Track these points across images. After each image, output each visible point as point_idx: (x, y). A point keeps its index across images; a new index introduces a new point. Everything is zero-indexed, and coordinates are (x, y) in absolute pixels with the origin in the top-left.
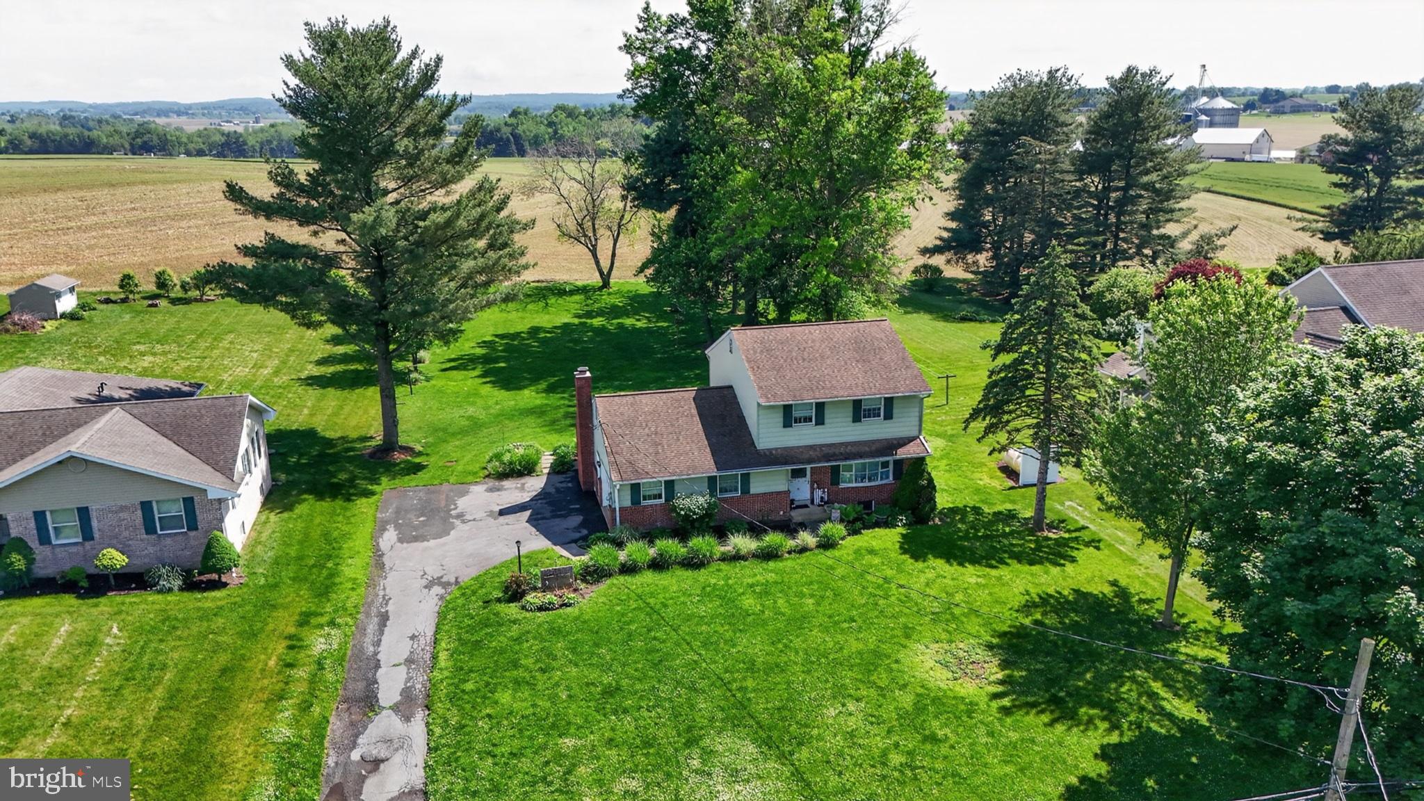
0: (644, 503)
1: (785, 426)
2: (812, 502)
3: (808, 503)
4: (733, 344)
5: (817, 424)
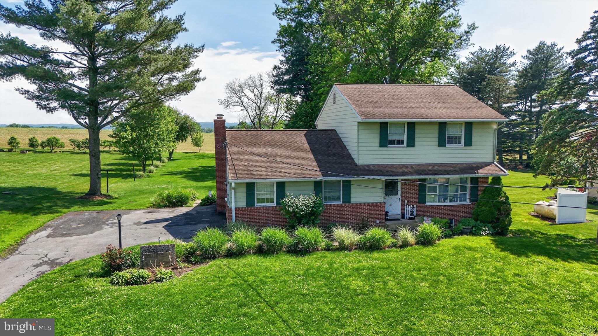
0: (257, 205)
1: (381, 146)
2: (403, 216)
3: (399, 217)
4: (337, 96)
5: (408, 146)
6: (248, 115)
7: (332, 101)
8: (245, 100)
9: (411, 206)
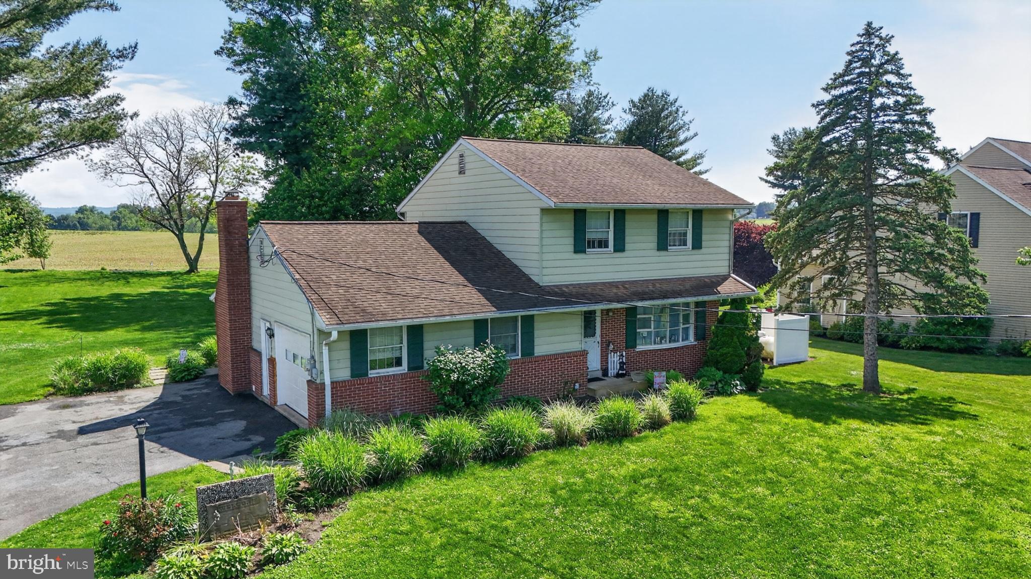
0: (373, 373)
1: (576, 251)
2: (605, 372)
3: (599, 374)
4: (467, 160)
5: (616, 251)
6: (155, 192)
7: (457, 167)
8: (148, 164)
9: (618, 353)
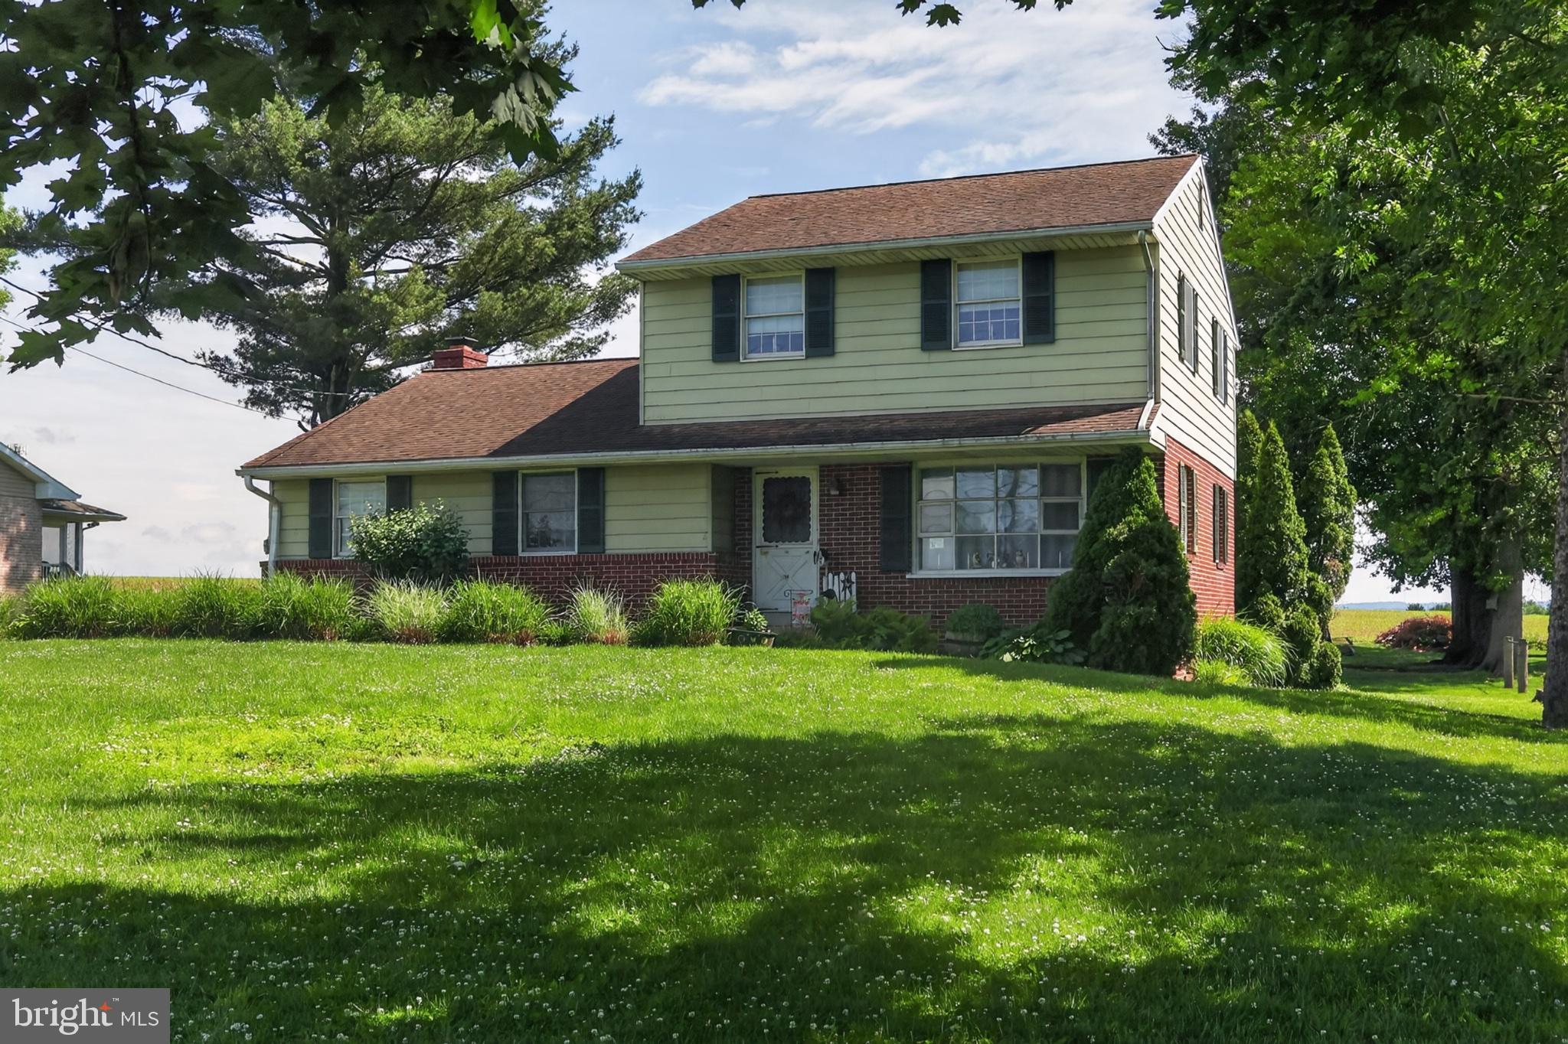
5: (810, 354)
9: (842, 575)
